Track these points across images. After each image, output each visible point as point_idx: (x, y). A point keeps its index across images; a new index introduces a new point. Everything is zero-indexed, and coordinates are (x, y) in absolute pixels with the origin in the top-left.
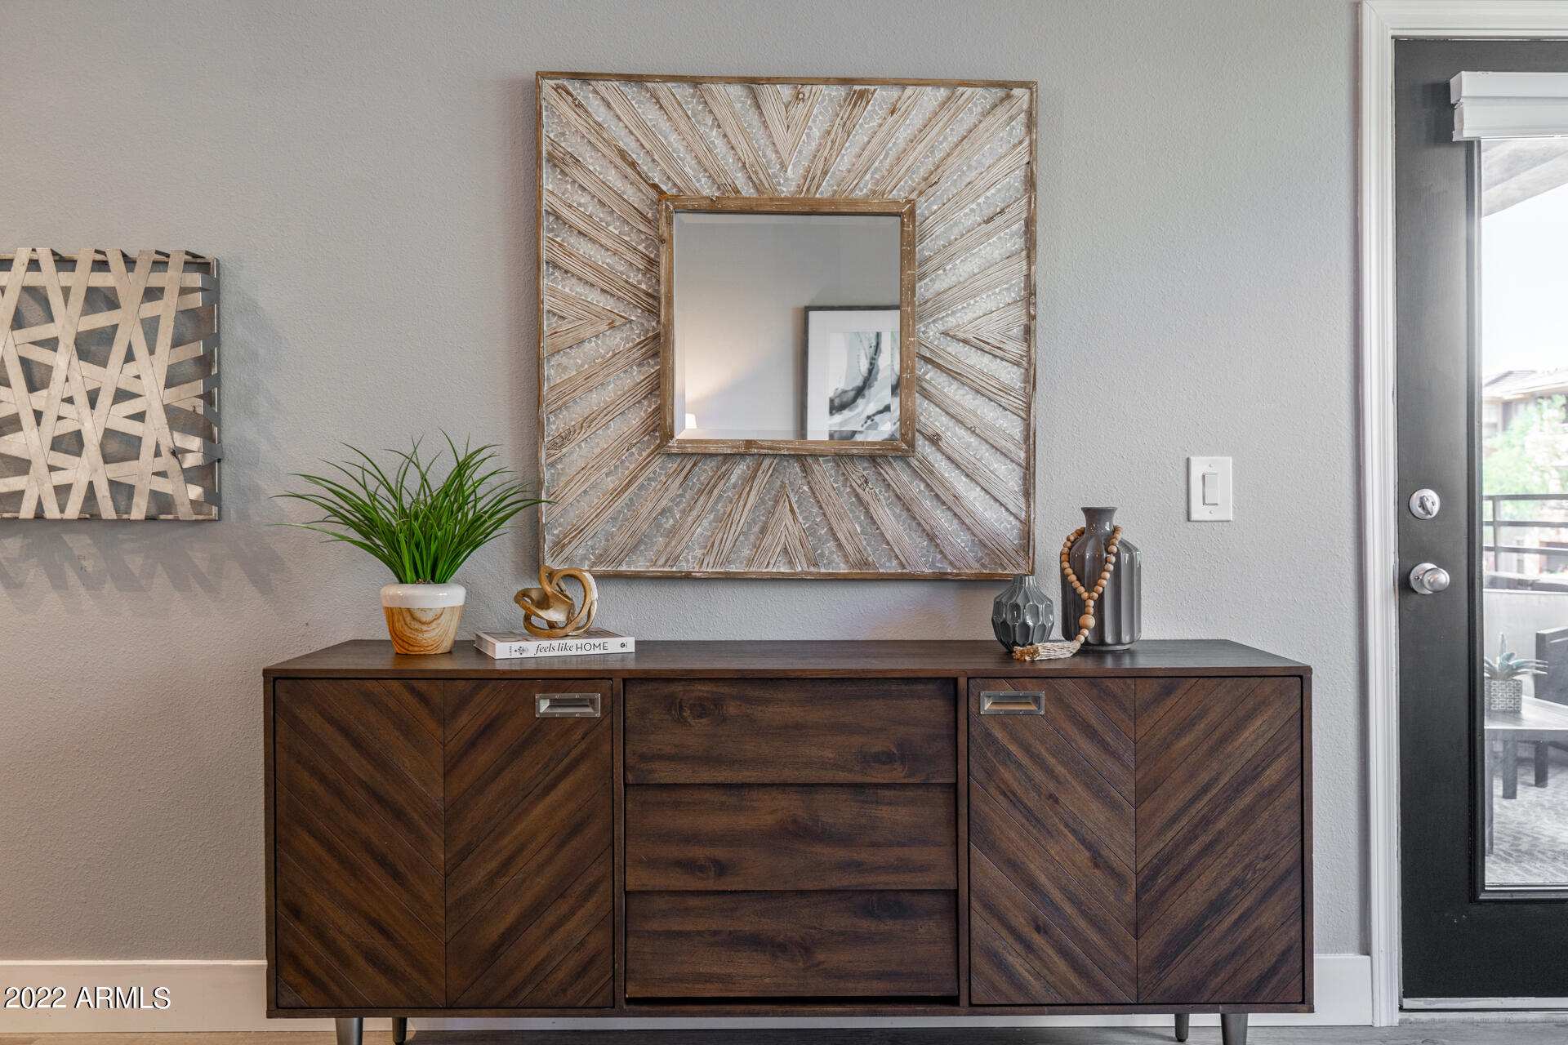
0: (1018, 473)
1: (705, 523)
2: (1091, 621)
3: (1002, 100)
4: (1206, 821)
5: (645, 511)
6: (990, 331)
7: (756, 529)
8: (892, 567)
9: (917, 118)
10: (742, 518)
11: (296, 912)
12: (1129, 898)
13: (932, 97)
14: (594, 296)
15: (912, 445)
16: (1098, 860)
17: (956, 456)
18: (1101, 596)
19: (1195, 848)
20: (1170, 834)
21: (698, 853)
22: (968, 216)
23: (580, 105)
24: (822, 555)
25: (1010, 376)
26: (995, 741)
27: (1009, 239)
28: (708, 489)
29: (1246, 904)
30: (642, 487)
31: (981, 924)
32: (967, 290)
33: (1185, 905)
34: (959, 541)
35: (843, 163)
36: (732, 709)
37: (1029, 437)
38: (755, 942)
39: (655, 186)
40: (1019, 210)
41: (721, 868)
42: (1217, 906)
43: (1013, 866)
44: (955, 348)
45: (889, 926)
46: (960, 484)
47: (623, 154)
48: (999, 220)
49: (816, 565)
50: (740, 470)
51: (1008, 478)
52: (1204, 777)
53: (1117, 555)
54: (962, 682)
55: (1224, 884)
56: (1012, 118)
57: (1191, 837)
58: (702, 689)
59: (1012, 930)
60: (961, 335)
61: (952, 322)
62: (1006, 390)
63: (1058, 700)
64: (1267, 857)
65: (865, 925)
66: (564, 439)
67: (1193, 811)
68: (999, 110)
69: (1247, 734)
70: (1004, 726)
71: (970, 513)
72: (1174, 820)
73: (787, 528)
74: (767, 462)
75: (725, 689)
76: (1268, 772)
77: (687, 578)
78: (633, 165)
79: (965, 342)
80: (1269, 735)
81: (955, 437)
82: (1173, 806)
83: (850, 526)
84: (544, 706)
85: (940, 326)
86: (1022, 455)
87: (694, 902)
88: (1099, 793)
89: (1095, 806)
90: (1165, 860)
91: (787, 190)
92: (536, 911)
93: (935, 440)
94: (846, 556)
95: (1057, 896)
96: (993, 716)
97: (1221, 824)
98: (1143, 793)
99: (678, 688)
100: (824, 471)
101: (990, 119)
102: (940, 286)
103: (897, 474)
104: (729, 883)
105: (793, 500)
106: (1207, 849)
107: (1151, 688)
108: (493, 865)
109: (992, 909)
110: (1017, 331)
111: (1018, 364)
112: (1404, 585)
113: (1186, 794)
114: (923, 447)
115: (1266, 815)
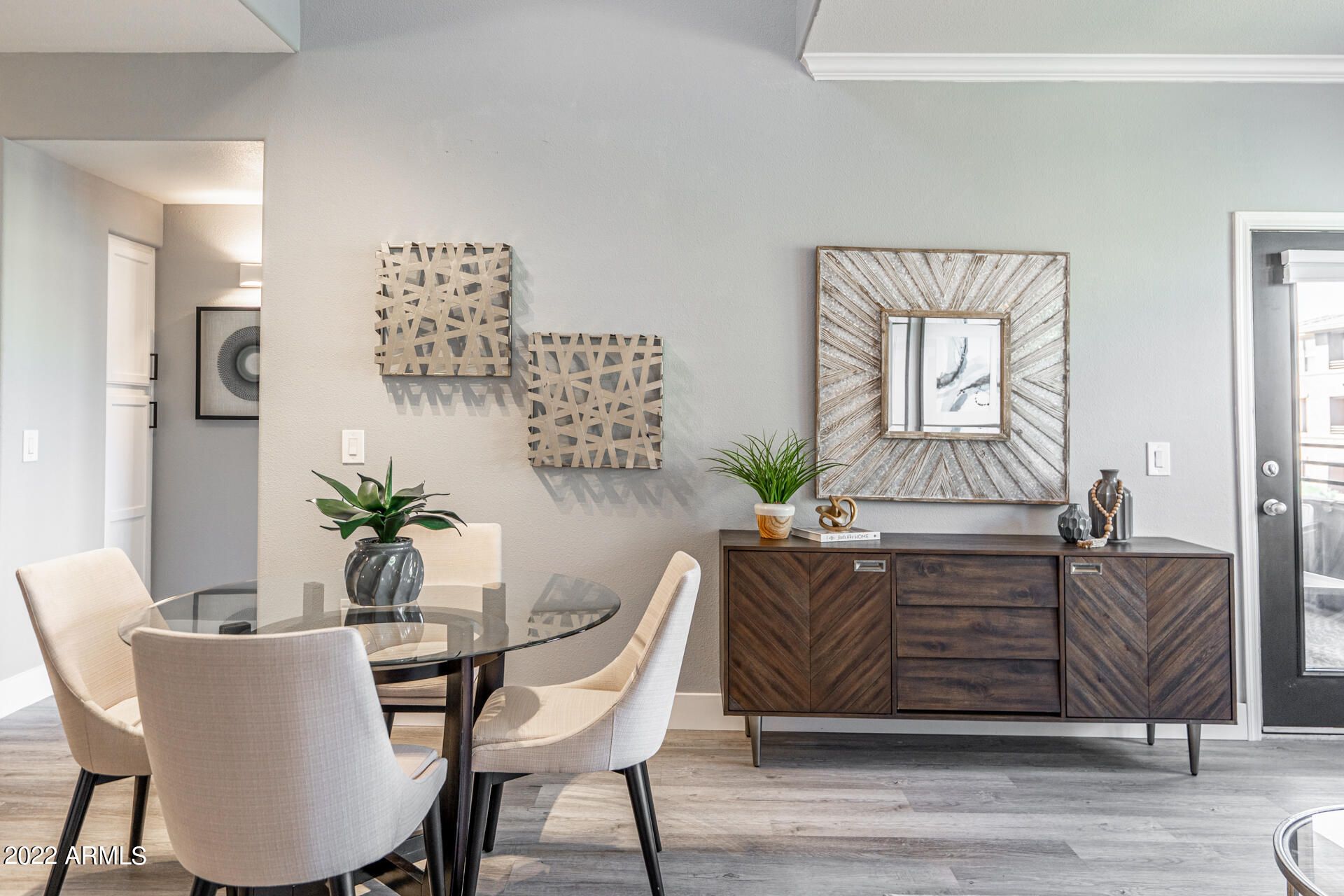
0: (1060, 450)
1: (901, 473)
2: (1111, 528)
3: (1052, 261)
4: (1182, 629)
5: (871, 467)
6: (1046, 378)
7: (927, 476)
8: (995, 497)
9: (1008, 270)
10: (920, 471)
11: (738, 664)
12: (1145, 666)
13: (1016, 259)
14: (846, 358)
15: (1009, 436)
16: (1129, 647)
17: (1029, 441)
18: (1115, 515)
19: (1177, 642)
20: (1165, 635)
21: (933, 639)
22: (1034, 321)
23: (839, 263)
24: (960, 490)
25: (1057, 401)
26: (1079, 587)
27: (1056, 332)
28: (903, 456)
29: (1204, 669)
30: (870, 455)
31: (1071, 677)
32: (1035, 356)
33: (1173, 669)
34: (1030, 485)
35: (972, 293)
36: (948, 569)
37: (1065, 431)
38: (960, 683)
39: (878, 304)
40: (1061, 317)
41: (943, 647)
42: (1188, 671)
43: (1087, 649)
44: (1028, 386)
45: (1025, 677)
46: (1031, 455)
47: (861, 288)
48: (1051, 322)
49: (957, 495)
50: (921, 446)
51: (1055, 453)
52: (1181, 606)
53: (1123, 495)
54: (1061, 558)
55: (1192, 659)
56: (1057, 271)
57: (1175, 636)
58: (934, 559)
59: (1087, 680)
60: (1032, 380)
61: (1027, 373)
62: (1054, 408)
63: (1109, 568)
64: (1212, 647)
65: (1013, 676)
66: (829, 430)
67: (1176, 624)
68: (1050, 267)
69: (1202, 586)
70: (1082, 580)
71: (1037, 470)
72: (1166, 628)
73: (942, 476)
74: (934, 443)
75: (944, 559)
76: (1213, 605)
77: (892, 501)
78: (867, 293)
79: (1034, 383)
80: (1213, 587)
81: (1029, 432)
82: (1166, 620)
83: (976, 476)
84: (857, 566)
85: (1022, 375)
86: (1063, 441)
87: (929, 663)
88: (1128, 614)
89: (1127, 620)
90: (1162, 648)
91: (944, 307)
92: (854, 665)
93: (1019, 433)
94: (972, 491)
95: (1109, 664)
96: (1077, 575)
97: (1190, 630)
98: (1151, 614)
99: (921, 558)
100: (963, 448)
101: (1046, 271)
102: (1022, 355)
103: (1000, 450)
104: (946, 654)
105: (947, 462)
106: (1183, 643)
107: (1155, 562)
108: (833, 643)
109: (1077, 670)
110: (1060, 378)
111: (1060, 395)
112: (1261, 511)
113: (1172, 615)
114: (1014, 437)
115: (1212, 626)
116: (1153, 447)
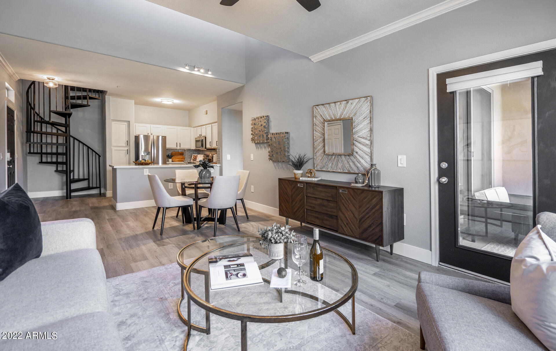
0: (370, 158)
1: (331, 164)
2: (367, 182)
3: (366, 99)
4: (368, 213)
5: (324, 163)
6: (365, 136)
7: (336, 165)
8: (353, 172)
9: (354, 104)
10: (334, 163)
11: (281, 205)
12: (358, 222)
13: (357, 100)
14: (319, 134)
15: (353, 153)
16: (354, 216)
17: (360, 155)
19: (367, 217)
20: (363, 214)
21: (312, 205)
22: (361, 118)
23: (317, 109)
24: (344, 169)
25: (368, 142)
26: (341, 196)
27: (367, 121)
28: (330, 159)
29: (374, 227)
30: (324, 159)
31: (340, 221)
32: (361, 130)
33: (366, 225)
34: (361, 169)
35: (345, 113)
37: (371, 152)
38: (317, 218)
39: (324, 119)
40: (369, 116)
41: (314, 208)
42: (370, 226)
43: (344, 214)
44: (359, 139)
45: (331, 219)
46: (361, 160)
47: (321, 115)
48: (366, 118)
49: (343, 171)
50: (334, 157)
51: (368, 159)
52: (368, 206)
54: (338, 187)
55: (371, 223)
56: (367, 102)
57: (366, 215)
59: (344, 223)
60: (360, 137)
61: (359, 134)
62: (367, 145)
63: (349, 191)
64: (377, 220)
65: (328, 219)
66: (316, 153)
67: (366, 211)
68: (365, 101)
69: (374, 201)
70: (343, 194)
71: (362, 164)
72: (364, 212)
73: (340, 165)
74: (336, 156)
75: (315, 185)
76: (377, 207)
77: (329, 171)
78: (322, 116)
79: (361, 137)
80: (377, 201)
81: (360, 152)
82: (364, 210)
83: (347, 165)
84: (298, 185)
85: (357, 135)
86: (370, 155)
87: (312, 211)
88: (354, 206)
89: (354, 208)
90: (362, 218)
91: (338, 118)
92: (298, 209)
93: (357, 153)
94: (347, 170)
95: (349, 220)
96: (342, 193)
97: (370, 214)
98: (360, 207)
99: (311, 185)
100: (343, 157)
101: (364, 103)
102: (357, 129)
103: (352, 157)
104: (314, 210)
105: (340, 161)
106: (368, 217)
107: (360, 191)
108: (295, 203)
109: (341, 220)
110: (369, 135)
111: (369, 140)
112: (439, 181)
113: (365, 208)
114: (355, 154)
115: (377, 214)
116: (400, 157)
